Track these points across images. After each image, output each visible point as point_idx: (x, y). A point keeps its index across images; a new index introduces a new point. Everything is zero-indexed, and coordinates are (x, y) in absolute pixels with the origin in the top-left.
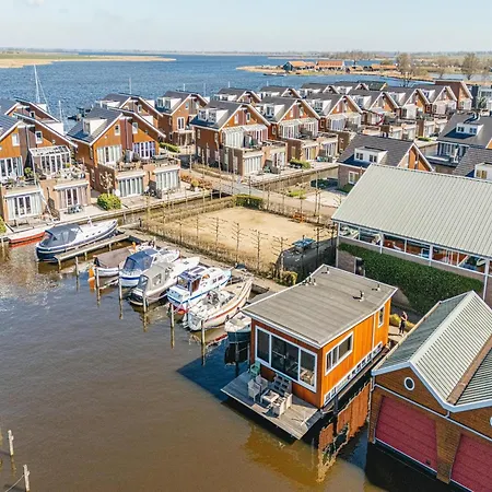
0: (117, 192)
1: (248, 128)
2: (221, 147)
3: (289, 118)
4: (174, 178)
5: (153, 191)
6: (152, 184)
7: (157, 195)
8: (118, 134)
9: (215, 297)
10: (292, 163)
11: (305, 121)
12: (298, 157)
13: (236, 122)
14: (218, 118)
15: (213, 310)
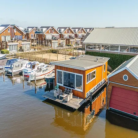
0: (8, 49)
1: (53, 34)
2: (45, 39)
3: (66, 33)
4: (28, 46)
5: (21, 49)
6: (21, 47)
7: (23, 51)
8: (9, 32)
9: (41, 69)
10: (67, 45)
11: (71, 34)
12: (69, 43)
13: (49, 32)
14: (44, 31)
15: (39, 73)
